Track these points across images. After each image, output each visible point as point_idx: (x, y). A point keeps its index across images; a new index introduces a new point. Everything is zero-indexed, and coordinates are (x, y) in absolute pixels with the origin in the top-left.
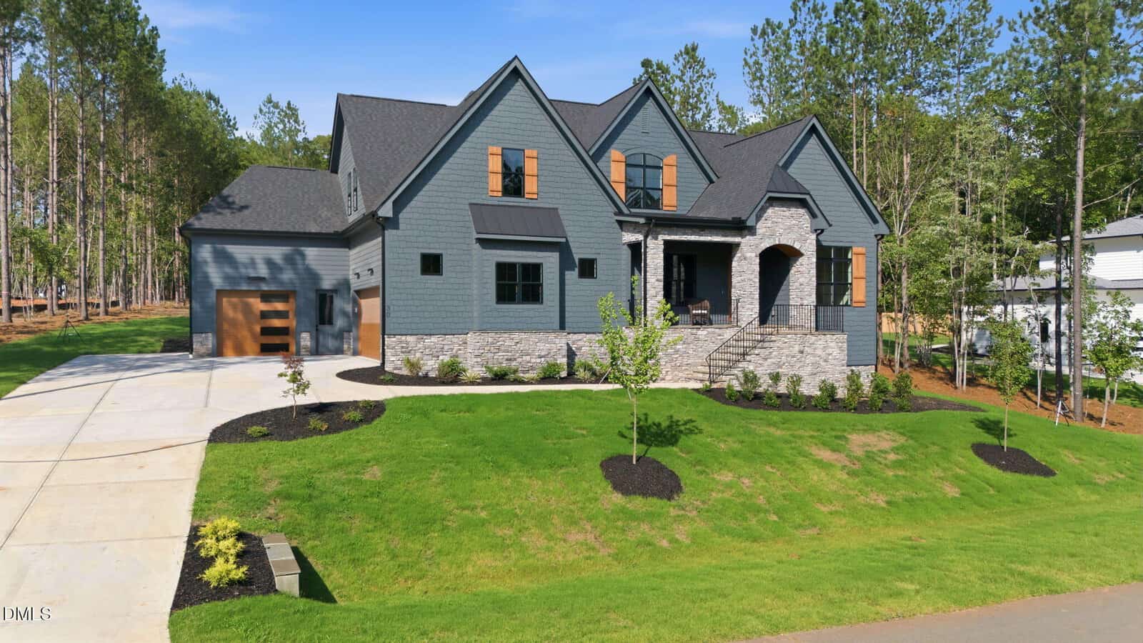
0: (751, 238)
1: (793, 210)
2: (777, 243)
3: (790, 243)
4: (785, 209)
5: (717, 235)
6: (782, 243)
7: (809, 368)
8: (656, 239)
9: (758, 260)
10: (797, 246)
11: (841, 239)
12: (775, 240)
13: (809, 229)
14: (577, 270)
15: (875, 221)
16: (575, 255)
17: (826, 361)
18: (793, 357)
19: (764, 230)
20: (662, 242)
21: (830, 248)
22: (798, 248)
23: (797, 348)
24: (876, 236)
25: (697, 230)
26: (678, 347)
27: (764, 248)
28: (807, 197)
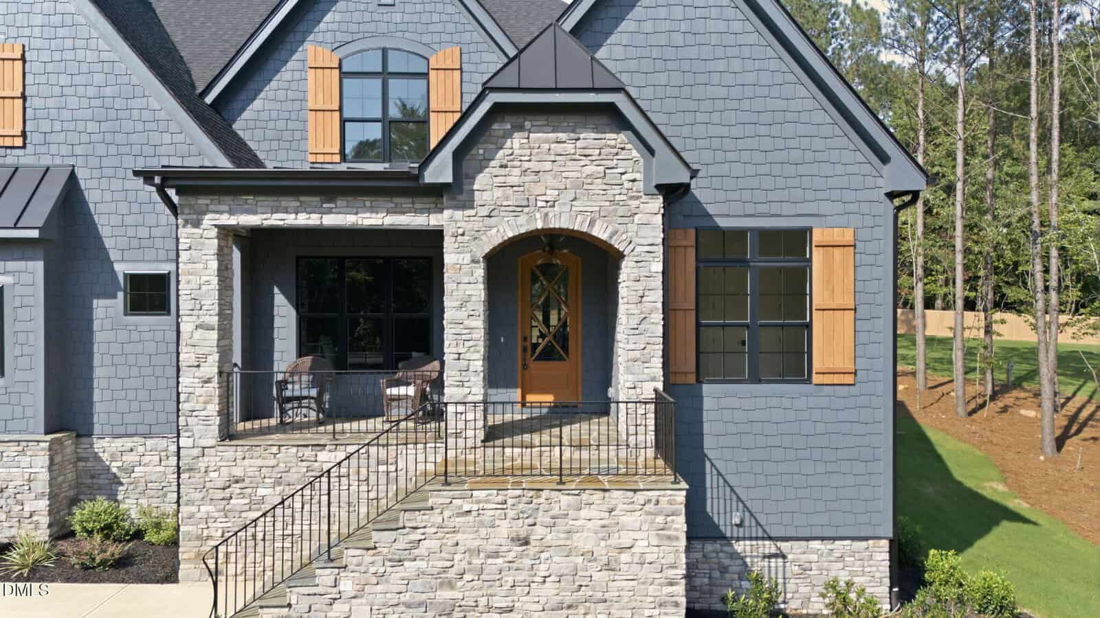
0: (458, 214)
1: (588, 137)
2: (540, 225)
3: (580, 225)
4: (563, 136)
5: (373, 210)
6: (554, 224)
7: (550, 588)
8: (197, 224)
9: (480, 272)
10: (600, 232)
11: (775, 209)
12: (532, 218)
13: (640, 185)
14: (121, 295)
15: (884, 158)
16: (117, 267)
17: (608, 567)
18: (496, 554)
19: (498, 193)
20: (214, 232)
21: (741, 233)
22: (604, 236)
23: (504, 529)
24: (891, 195)
25: (315, 200)
26: (261, 492)
27: (497, 241)
28: (619, 100)
